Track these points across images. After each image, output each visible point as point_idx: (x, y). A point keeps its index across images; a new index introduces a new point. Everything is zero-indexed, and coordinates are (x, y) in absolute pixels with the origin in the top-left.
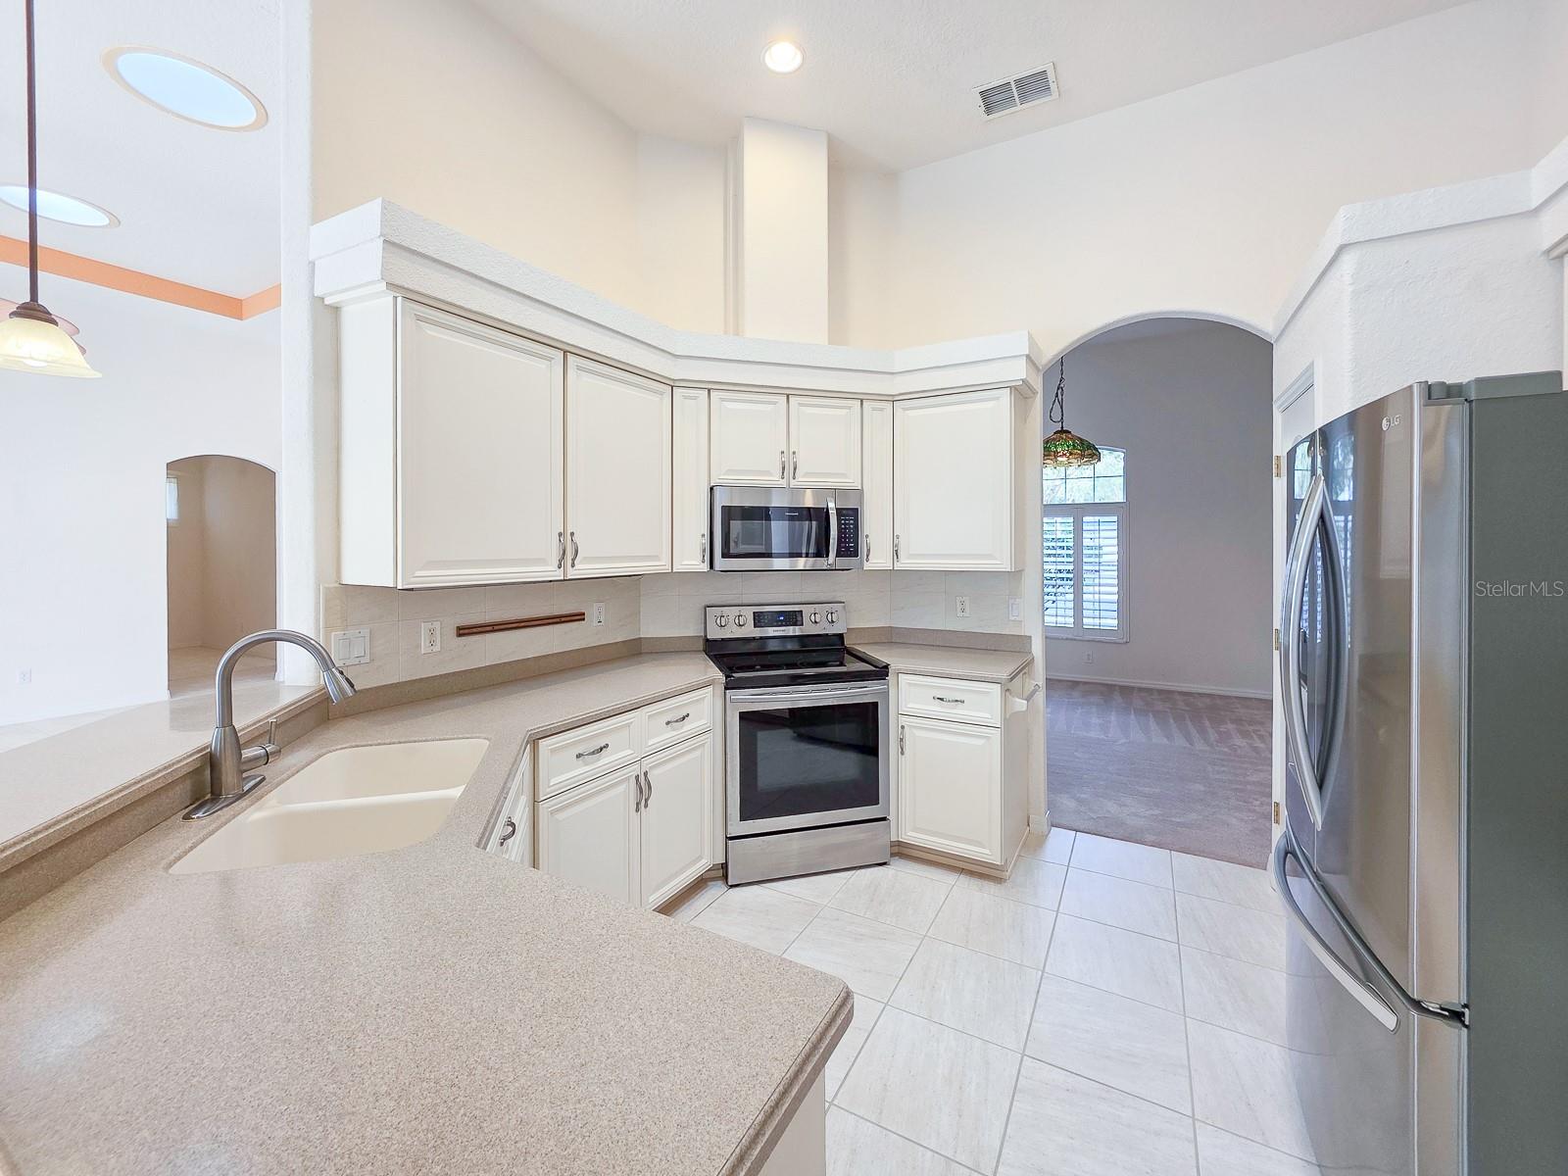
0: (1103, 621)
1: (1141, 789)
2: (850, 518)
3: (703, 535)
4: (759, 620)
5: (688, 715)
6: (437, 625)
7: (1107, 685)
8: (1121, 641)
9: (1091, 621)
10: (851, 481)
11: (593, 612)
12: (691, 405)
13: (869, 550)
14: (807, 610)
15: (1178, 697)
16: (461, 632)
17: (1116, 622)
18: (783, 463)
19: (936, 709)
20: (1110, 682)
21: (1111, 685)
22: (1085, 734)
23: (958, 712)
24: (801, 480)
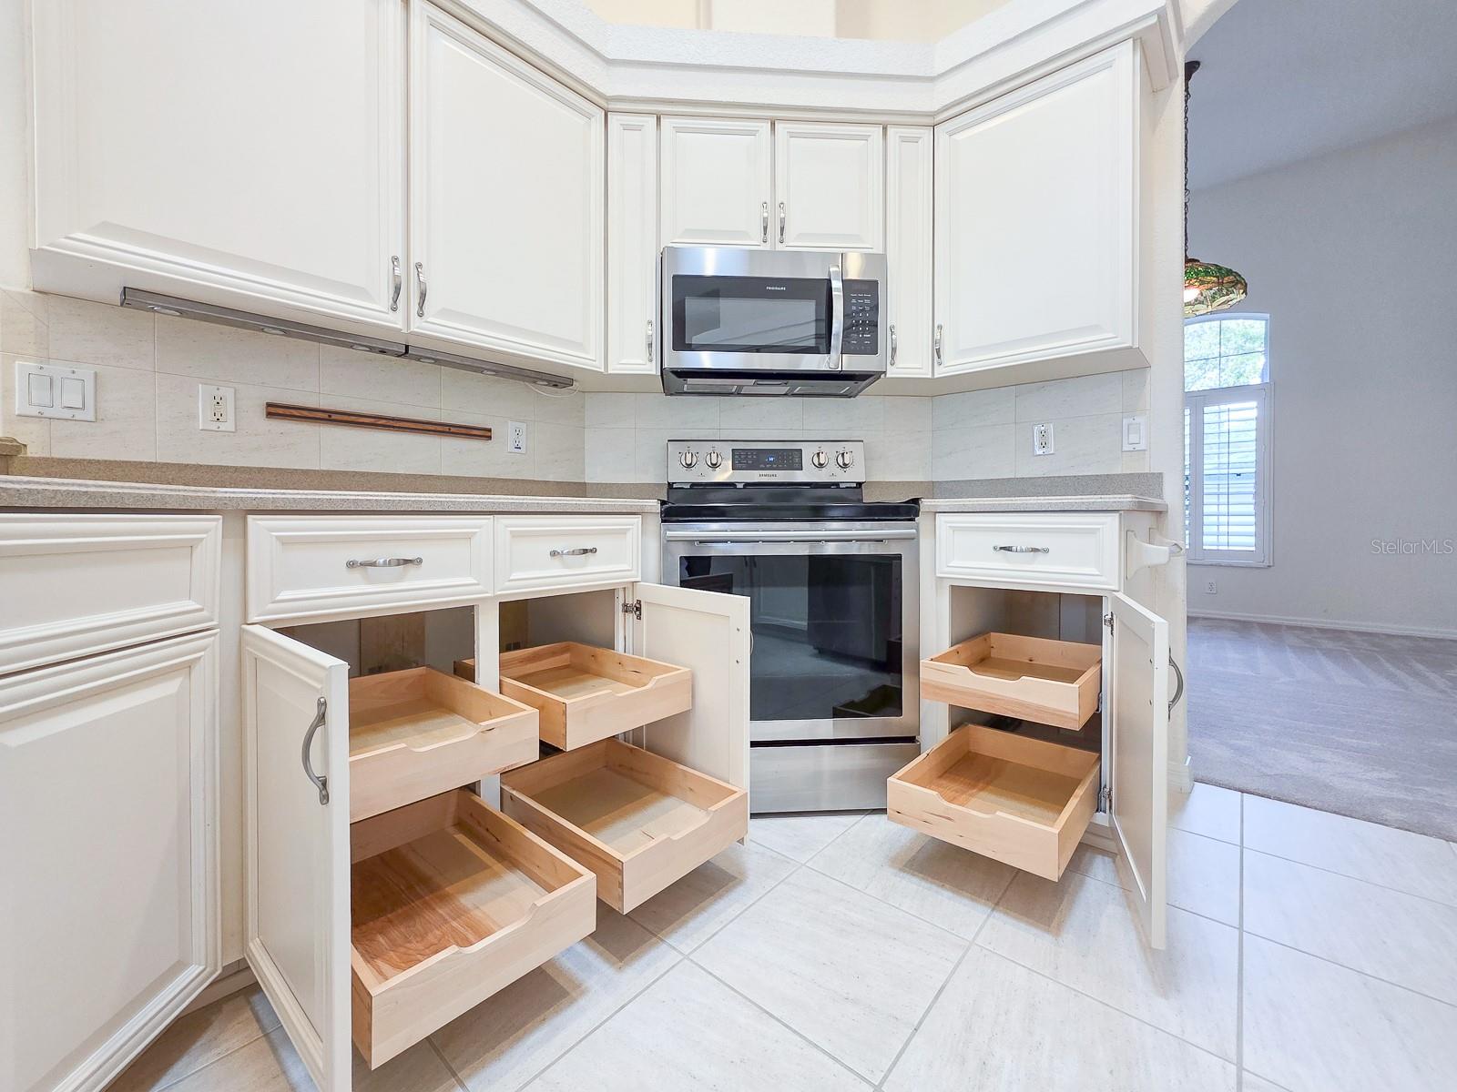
0: (1233, 539)
1: (1342, 740)
2: (865, 295)
3: (650, 322)
4: (744, 459)
5: (594, 551)
6: (227, 393)
7: (1239, 621)
8: (1261, 565)
9: (1214, 539)
10: (869, 245)
11: (505, 432)
12: (634, 139)
13: (894, 350)
14: (808, 452)
15: (1354, 637)
16: (273, 410)
17: (1252, 540)
18: (765, 220)
19: (999, 565)
20: (1242, 619)
21: (1244, 622)
22: (1221, 669)
23: (1039, 567)
24: (793, 243)
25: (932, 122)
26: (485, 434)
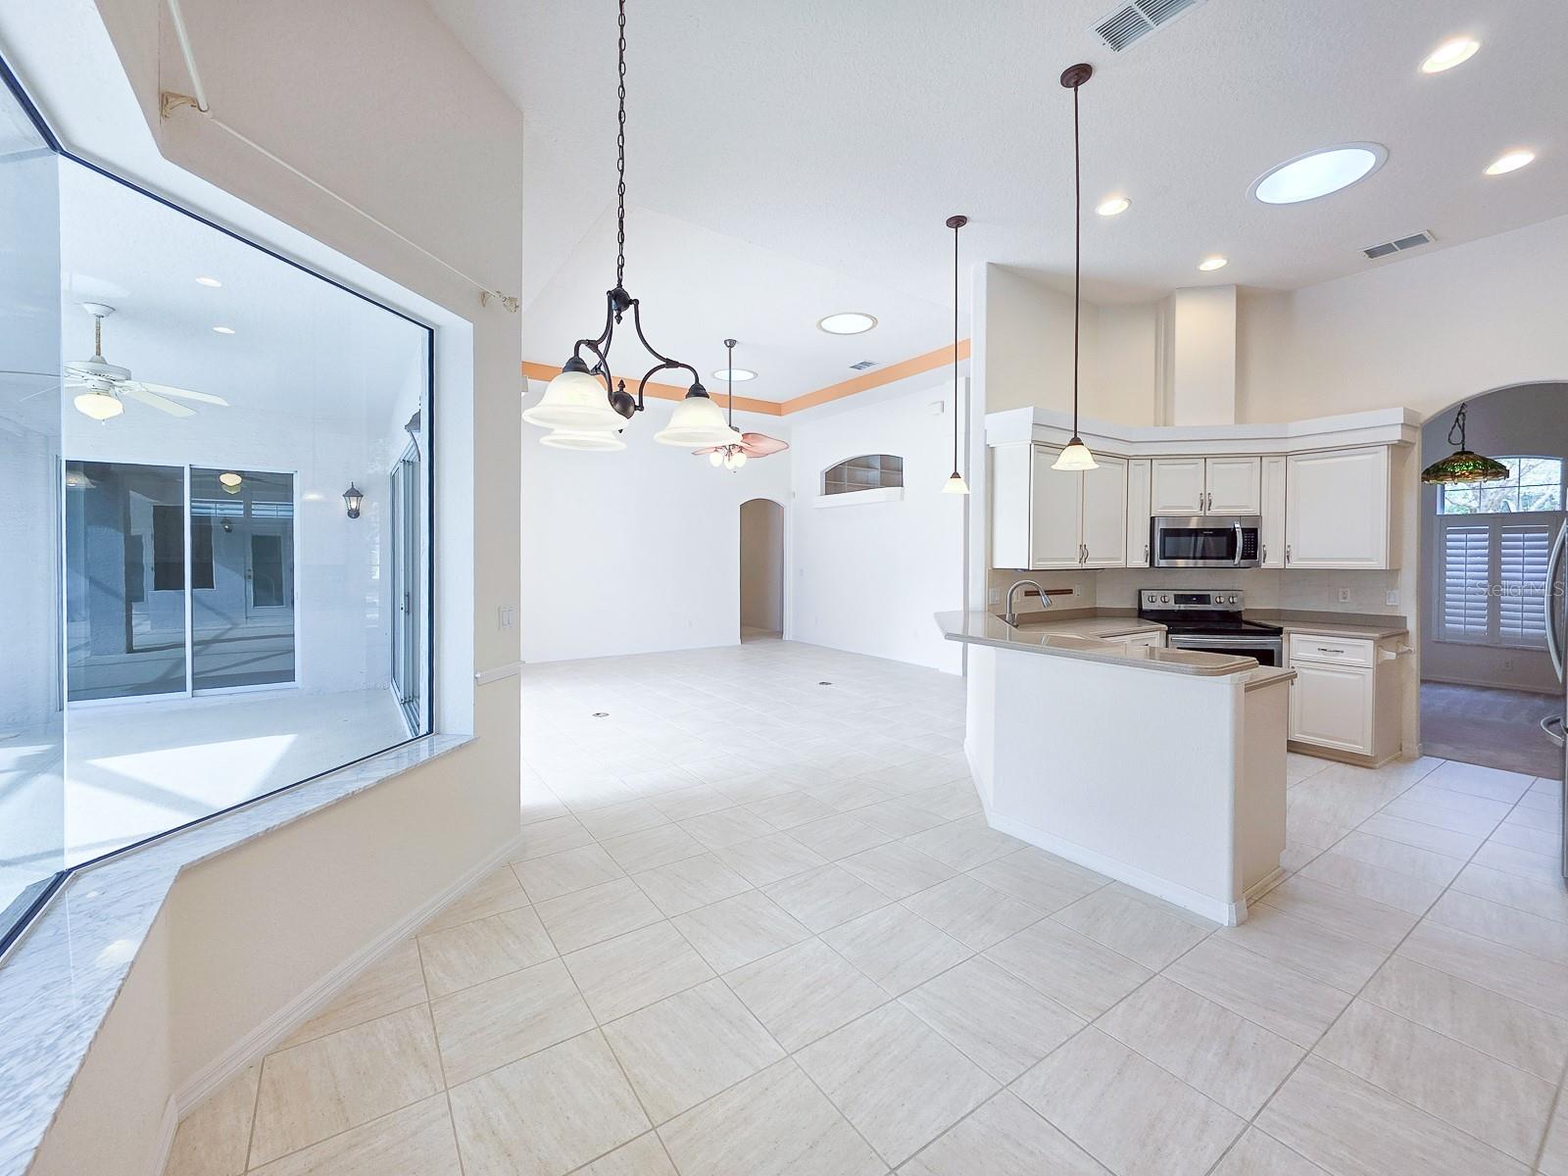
2: (1252, 534)
3: (1147, 545)
4: (1179, 599)
7: (1529, 692)
10: (1254, 510)
11: (1076, 589)
12: (1139, 470)
13: (1265, 555)
14: (1214, 595)
16: (1027, 593)
18: (1201, 501)
19: (1321, 656)
23: (1340, 658)
24: (1215, 511)
25: (1286, 455)
26: (1070, 592)
